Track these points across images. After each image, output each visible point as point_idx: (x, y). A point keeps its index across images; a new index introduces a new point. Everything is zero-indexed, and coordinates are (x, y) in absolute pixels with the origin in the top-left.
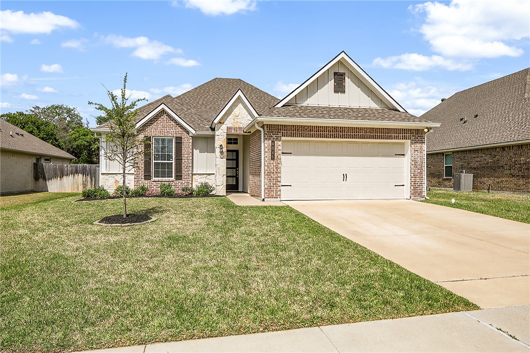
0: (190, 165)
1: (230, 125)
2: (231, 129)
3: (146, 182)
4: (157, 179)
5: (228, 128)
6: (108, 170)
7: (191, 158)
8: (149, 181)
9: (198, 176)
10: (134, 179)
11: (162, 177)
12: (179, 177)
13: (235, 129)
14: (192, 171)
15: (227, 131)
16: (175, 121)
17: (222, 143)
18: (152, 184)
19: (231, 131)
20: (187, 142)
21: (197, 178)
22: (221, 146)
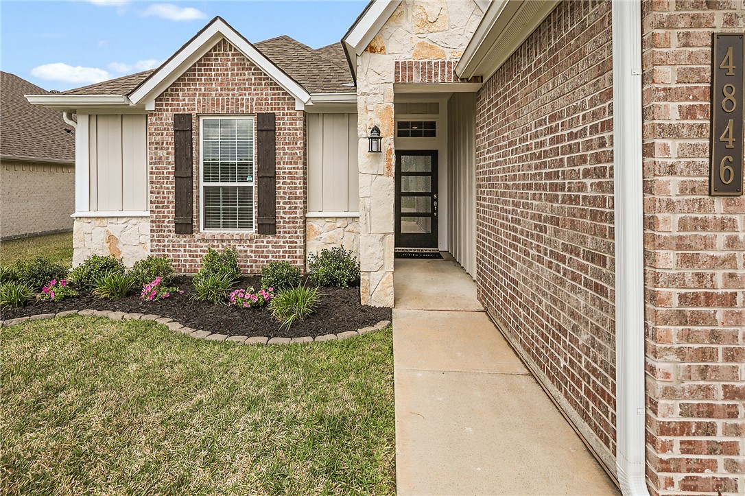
0: (299, 193)
1: (407, 57)
2: (411, 68)
3: (183, 240)
4: (209, 232)
5: (402, 68)
6: (94, 206)
7: (300, 173)
8: (188, 238)
9: (323, 221)
10: (149, 233)
11: (226, 226)
12: (268, 227)
13: (426, 69)
14: (305, 210)
15: (397, 78)
16: (256, 69)
17: (377, 122)
18: (196, 246)
19: (411, 78)
20: (288, 128)
21: (321, 230)
22: (376, 130)
